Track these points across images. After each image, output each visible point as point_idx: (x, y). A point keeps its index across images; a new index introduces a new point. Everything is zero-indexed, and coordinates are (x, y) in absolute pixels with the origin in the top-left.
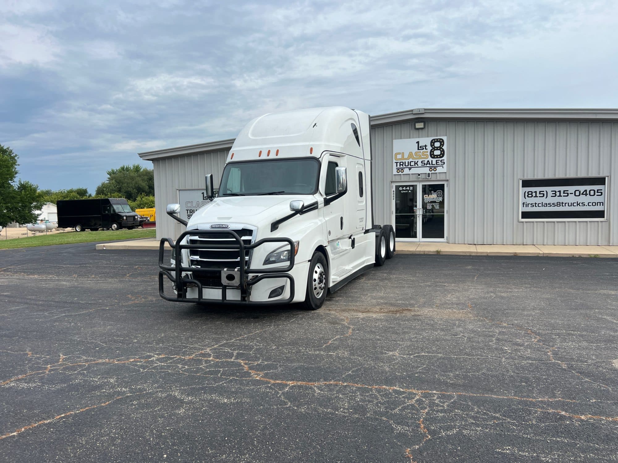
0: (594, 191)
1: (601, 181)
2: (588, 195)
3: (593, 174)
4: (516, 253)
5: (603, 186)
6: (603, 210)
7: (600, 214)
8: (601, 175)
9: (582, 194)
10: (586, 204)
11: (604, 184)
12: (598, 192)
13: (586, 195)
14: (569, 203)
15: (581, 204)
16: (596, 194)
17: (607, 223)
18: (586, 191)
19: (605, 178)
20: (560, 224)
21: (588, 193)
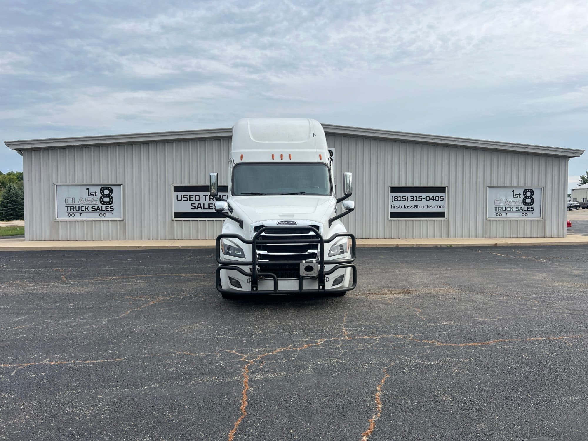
0: (438, 197)
1: (442, 190)
2: (435, 200)
3: (438, 185)
4: (397, 245)
5: (444, 193)
6: (444, 211)
7: (442, 214)
8: (443, 186)
9: (431, 199)
10: (433, 207)
11: (445, 192)
12: (441, 198)
13: (433, 200)
14: (422, 206)
15: (430, 207)
16: (440, 199)
17: (447, 221)
18: (433, 197)
19: (445, 188)
20: (417, 222)
21: (434, 198)
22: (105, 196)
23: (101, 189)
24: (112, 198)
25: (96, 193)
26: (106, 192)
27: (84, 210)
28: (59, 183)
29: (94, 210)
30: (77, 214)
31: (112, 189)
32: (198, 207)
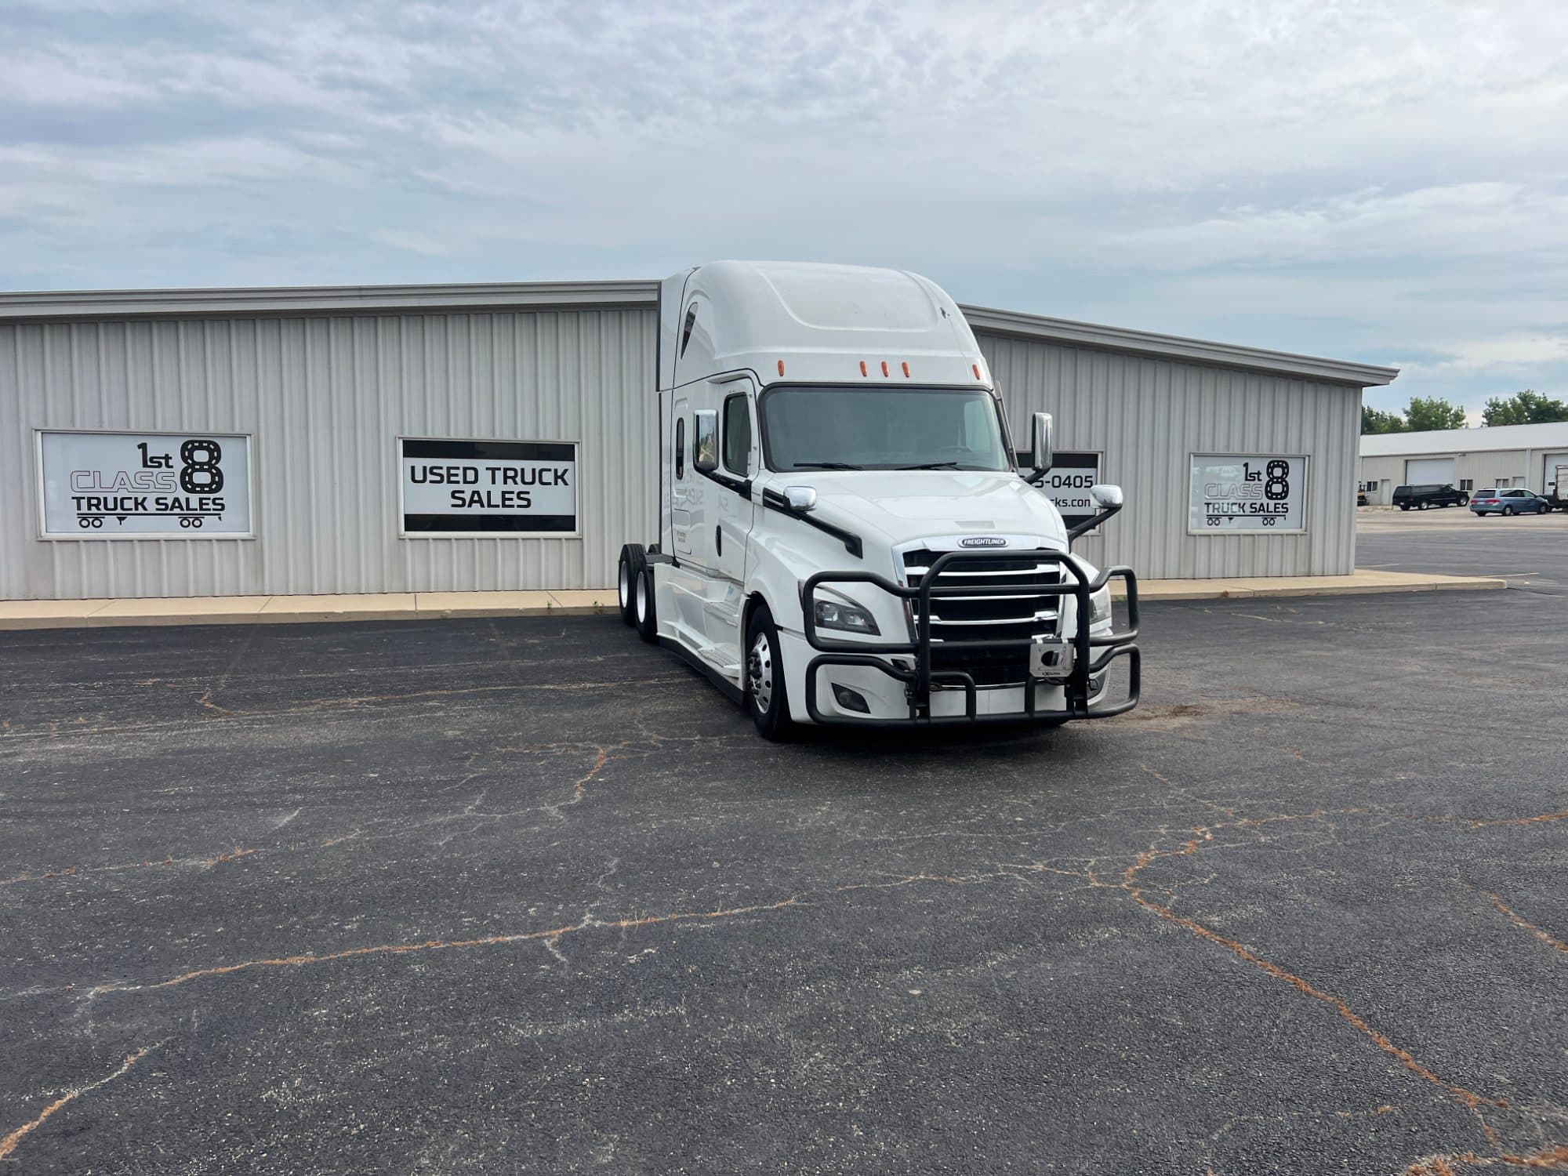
22: (197, 467)
23: (184, 447)
24: (219, 473)
25: (167, 458)
26: (201, 456)
27: (131, 509)
28: (51, 426)
29: (165, 508)
30: (110, 521)
31: (217, 448)
32: (472, 501)
